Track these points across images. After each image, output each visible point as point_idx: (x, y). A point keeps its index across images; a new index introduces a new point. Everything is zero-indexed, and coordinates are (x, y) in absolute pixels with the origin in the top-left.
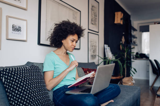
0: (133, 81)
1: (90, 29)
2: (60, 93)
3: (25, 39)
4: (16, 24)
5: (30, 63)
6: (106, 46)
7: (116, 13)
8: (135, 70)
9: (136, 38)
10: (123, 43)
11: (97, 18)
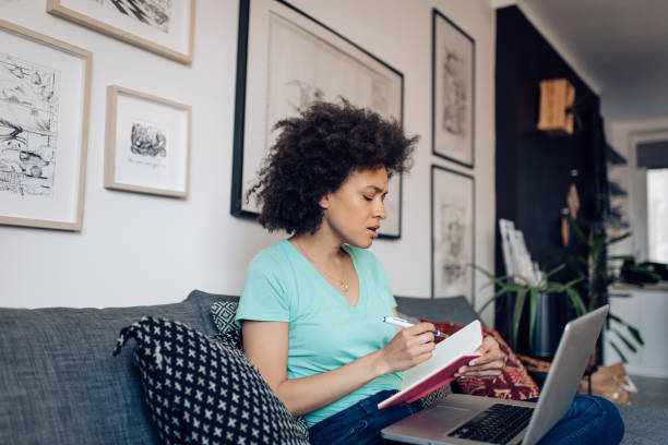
0: (626, 383)
1: (438, 150)
2: (343, 435)
3: (180, 189)
4: (145, 125)
5: (202, 298)
6: (507, 227)
7: (544, 86)
8: (635, 333)
9: (623, 194)
10: (574, 214)
11: (468, 103)
